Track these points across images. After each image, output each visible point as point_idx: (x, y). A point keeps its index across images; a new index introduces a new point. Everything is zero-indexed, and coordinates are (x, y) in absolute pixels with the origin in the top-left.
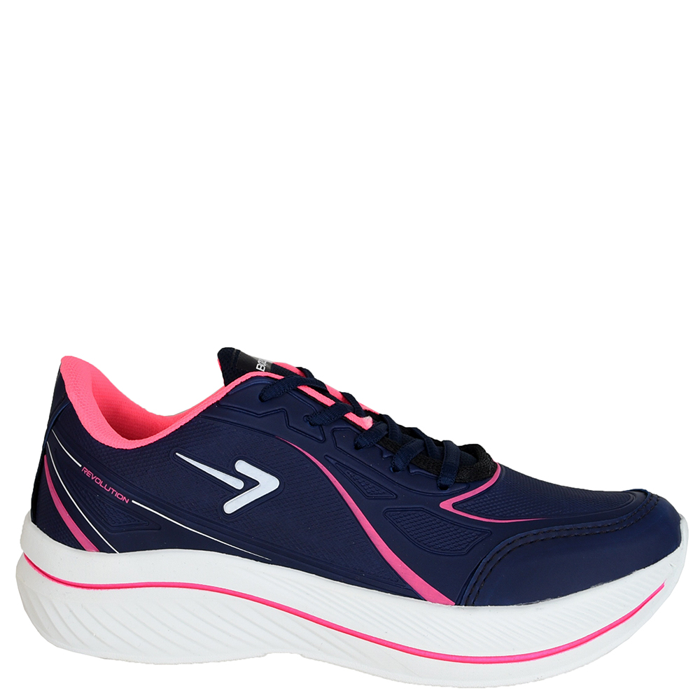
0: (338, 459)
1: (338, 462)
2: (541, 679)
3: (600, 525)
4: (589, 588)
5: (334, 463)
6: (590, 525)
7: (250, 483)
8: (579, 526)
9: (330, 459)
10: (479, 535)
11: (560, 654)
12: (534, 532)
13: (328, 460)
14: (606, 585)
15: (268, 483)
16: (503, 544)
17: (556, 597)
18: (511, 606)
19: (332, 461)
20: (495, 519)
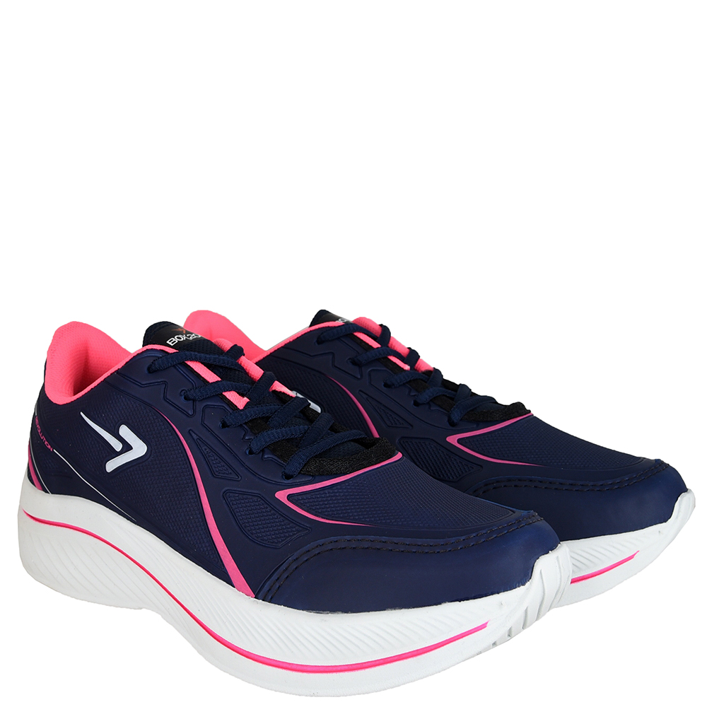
0: (200, 435)
1: (200, 439)
2: (318, 696)
3: (420, 544)
4: (385, 610)
5: (195, 439)
6: (408, 541)
7: (127, 447)
8: (396, 540)
9: (193, 434)
10: (298, 531)
11: (334, 674)
12: (348, 537)
13: (191, 435)
14: (404, 611)
15: (139, 449)
16: (313, 544)
17: (346, 612)
18: (301, 611)
19: (195, 436)
20: (322, 518)
